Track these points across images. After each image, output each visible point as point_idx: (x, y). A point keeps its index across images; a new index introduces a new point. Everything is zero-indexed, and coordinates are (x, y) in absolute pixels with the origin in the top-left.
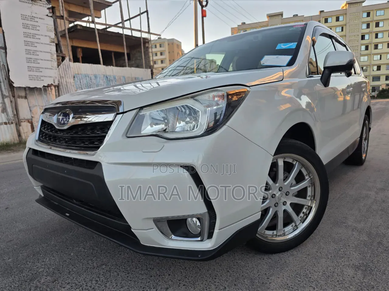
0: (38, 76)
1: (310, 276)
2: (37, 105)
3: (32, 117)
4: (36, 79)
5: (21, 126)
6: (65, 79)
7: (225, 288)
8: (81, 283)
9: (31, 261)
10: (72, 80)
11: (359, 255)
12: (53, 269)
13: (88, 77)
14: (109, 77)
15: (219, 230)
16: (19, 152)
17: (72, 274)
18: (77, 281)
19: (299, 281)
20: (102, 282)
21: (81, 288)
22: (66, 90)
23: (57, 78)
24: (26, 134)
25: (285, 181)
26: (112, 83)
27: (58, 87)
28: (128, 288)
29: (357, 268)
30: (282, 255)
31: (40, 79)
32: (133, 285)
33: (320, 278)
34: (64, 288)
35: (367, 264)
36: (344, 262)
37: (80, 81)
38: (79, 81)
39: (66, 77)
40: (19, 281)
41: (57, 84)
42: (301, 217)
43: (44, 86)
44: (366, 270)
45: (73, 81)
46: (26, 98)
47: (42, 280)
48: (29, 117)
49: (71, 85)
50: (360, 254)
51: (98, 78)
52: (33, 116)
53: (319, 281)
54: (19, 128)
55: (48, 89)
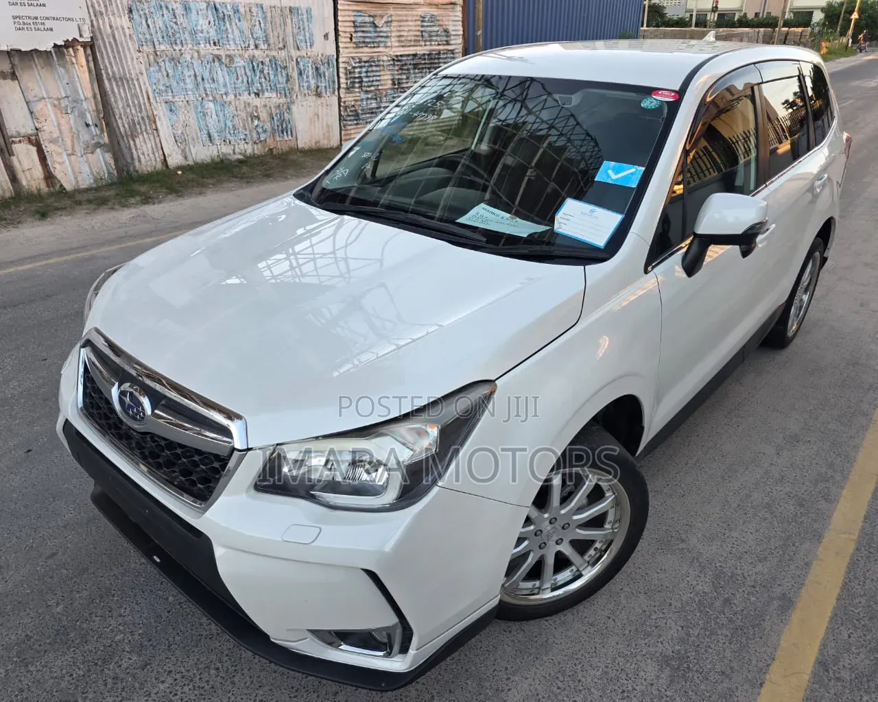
0: (37, 18)
1: (580, 677)
2: (45, 96)
3: (37, 129)
4: (33, 26)
5: (13, 155)
6: (106, 19)
7: (433, 696)
8: (191, 674)
9: (99, 613)
10: (125, 22)
11: (680, 629)
12: (139, 634)
13: (167, 8)
14: (222, 7)
15: (417, 650)
16: (20, 225)
17: (174, 649)
18: (184, 667)
19: (559, 688)
20: (227, 672)
21: (191, 683)
22: (113, 51)
23: (88, 21)
24: (27, 173)
25: (563, 505)
26: (231, 24)
27: (91, 46)
28: (271, 690)
29: (665, 661)
30: (545, 623)
31: (42, 27)
32: (279, 683)
33: (596, 683)
34: (163, 682)
35: (686, 652)
36: (649, 646)
37: (147, 21)
38: (144, 22)
39: (110, 13)
40: (83, 663)
41: (89, 40)
42: (591, 555)
43: (55, 46)
44: (678, 668)
45: (129, 24)
46: (14, 76)
47: (123, 662)
48: (29, 130)
49: (125, 36)
50: (682, 629)
51: (194, 12)
52: (38, 126)
53: (593, 690)
54: (9, 160)
55: (68, 52)
